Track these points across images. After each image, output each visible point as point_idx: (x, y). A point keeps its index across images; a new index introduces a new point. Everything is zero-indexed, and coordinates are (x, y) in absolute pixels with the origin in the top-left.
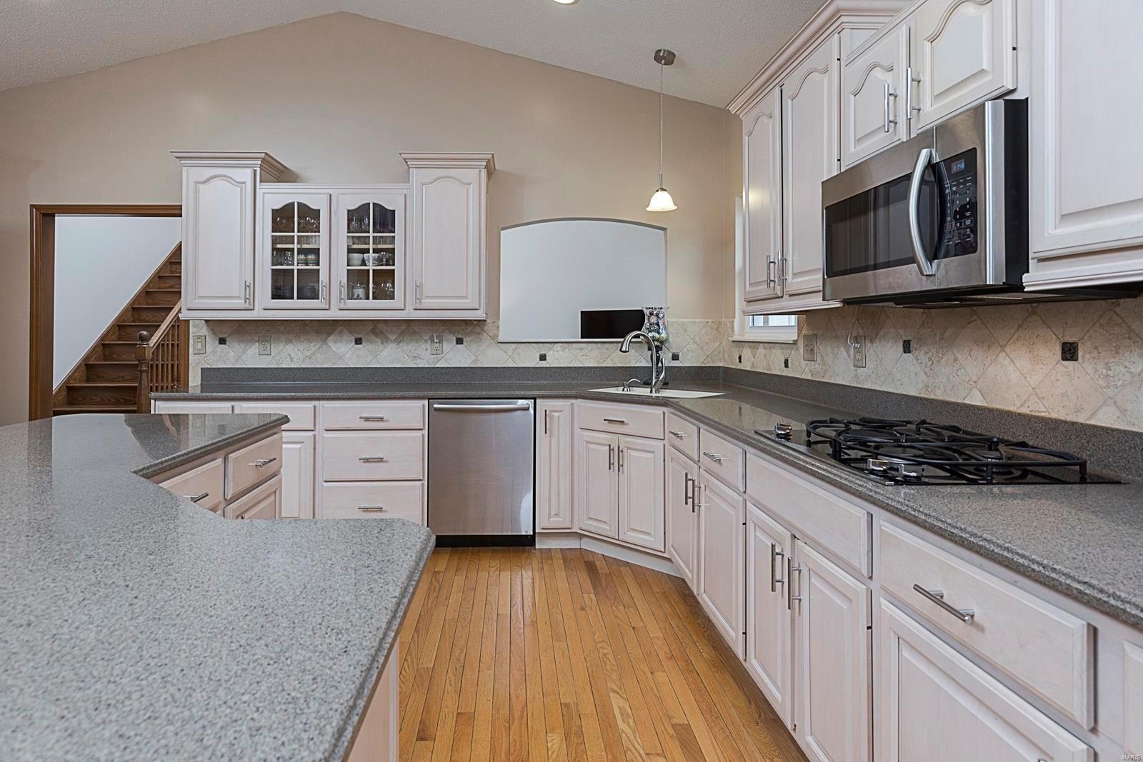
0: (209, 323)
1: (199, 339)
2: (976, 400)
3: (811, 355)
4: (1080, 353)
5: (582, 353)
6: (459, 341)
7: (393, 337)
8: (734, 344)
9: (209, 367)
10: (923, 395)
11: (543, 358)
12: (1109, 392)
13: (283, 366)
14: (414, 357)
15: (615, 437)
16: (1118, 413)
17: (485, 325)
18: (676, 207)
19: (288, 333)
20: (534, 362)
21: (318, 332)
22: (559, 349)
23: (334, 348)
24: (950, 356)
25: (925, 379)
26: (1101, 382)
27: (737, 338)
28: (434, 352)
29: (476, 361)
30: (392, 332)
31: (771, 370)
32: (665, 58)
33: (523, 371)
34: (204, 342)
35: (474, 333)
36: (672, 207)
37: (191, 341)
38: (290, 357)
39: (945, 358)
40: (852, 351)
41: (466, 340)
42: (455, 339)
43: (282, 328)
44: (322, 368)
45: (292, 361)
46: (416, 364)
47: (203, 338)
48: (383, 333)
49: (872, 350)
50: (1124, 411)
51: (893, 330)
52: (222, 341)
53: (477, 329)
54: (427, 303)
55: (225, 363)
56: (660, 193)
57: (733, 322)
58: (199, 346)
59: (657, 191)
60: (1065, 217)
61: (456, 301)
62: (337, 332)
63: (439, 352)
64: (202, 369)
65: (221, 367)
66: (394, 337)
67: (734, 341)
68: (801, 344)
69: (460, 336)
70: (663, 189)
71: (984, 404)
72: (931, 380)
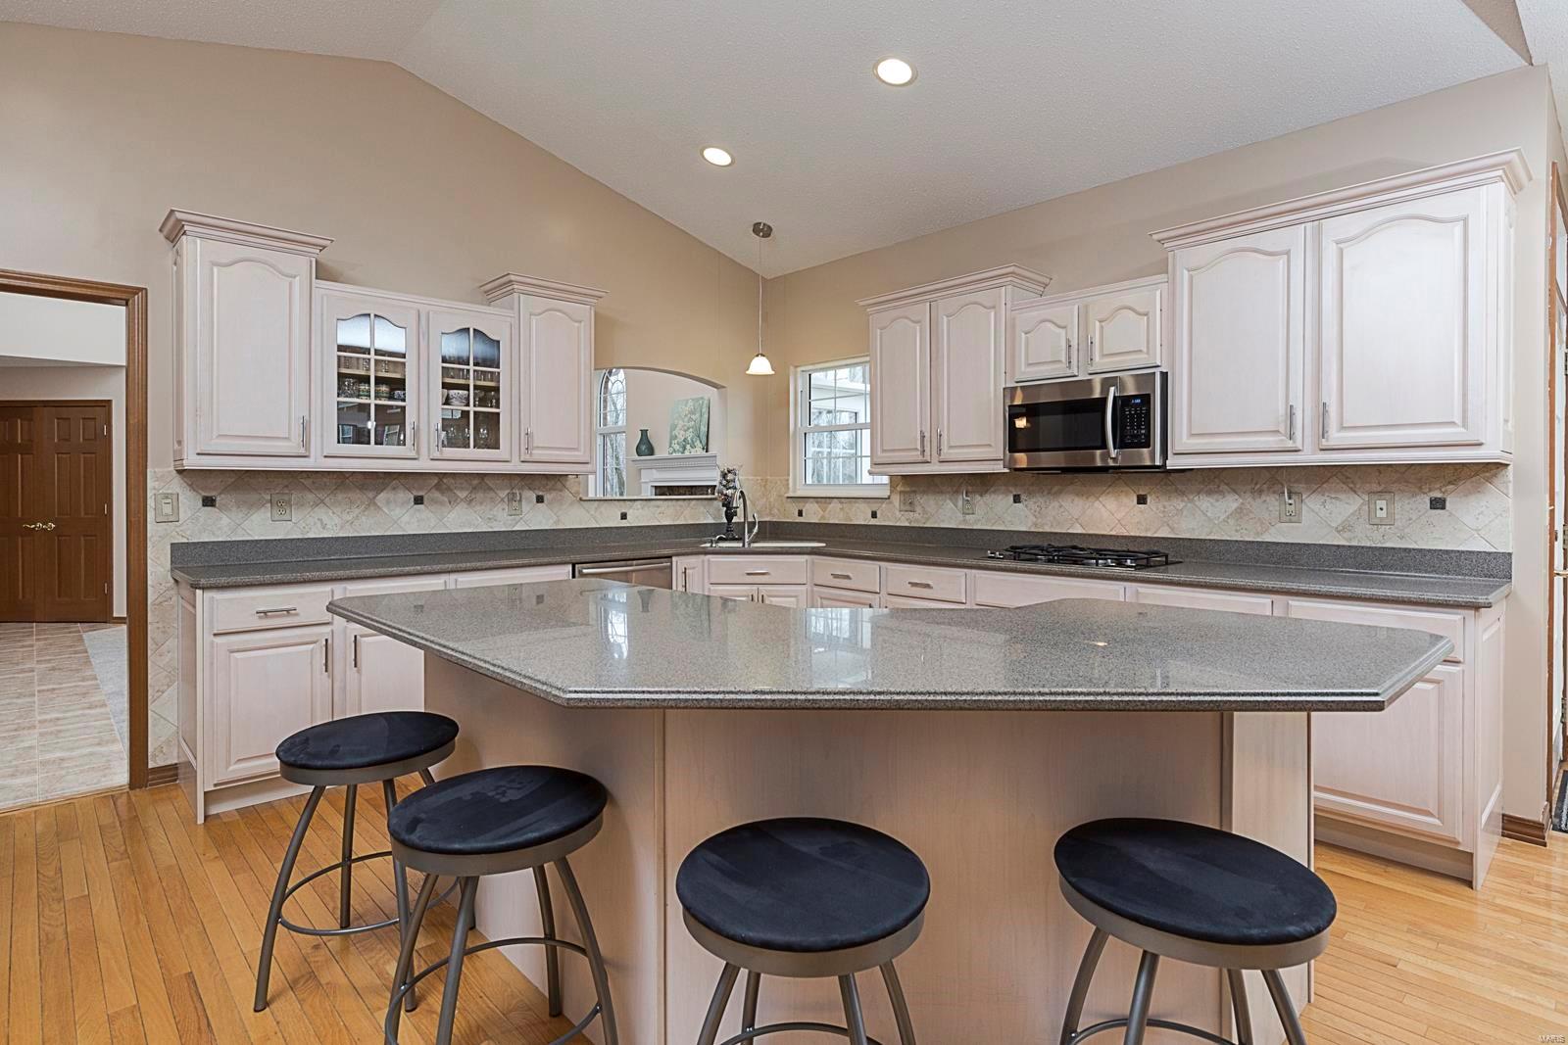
0: (185, 473)
1: (167, 498)
2: (1079, 530)
3: (910, 506)
4: (1148, 501)
5: (659, 510)
6: (540, 500)
7: (462, 494)
8: (789, 500)
9: (185, 541)
10: (1032, 530)
11: (624, 516)
12: (1165, 519)
13: (311, 535)
14: (490, 519)
15: (755, 587)
16: (1169, 530)
17: (566, 480)
18: (773, 373)
19: (317, 489)
20: (615, 522)
21: (362, 488)
22: (639, 507)
23: (385, 510)
24: (1056, 504)
25: (1035, 520)
26: (1162, 515)
27: (791, 494)
28: (514, 512)
29: (558, 522)
30: (462, 489)
31: (851, 520)
32: (762, 230)
33: (606, 531)
34: (175, 504)
35: (555, 490)
36: (770, 371)
37: (151, 502)
38: (322, 523)
39: (1053, 505)
40: (960, 503)
41: (547, 497)
42: (535, 496)
43: (308, 482)
44: (369, 537)
45: (324, 528)
46: (491, 527)
47: (175, 497)
48: (451, 490)
49: (981, 502)
50: (1172, 529)
51: (1003, 488)
52: (209, 502)
53: (559, 485)
54: (538, 454)
55: (214, 534)
56: (760, 358)
57: (788, 480)
58: (167, 509)
59: (757, 356)
60: (1193, 435)
61: (558, 452)
62: (389, 488)
63: (518, 512)
64: (172, 544)
65: (207, 540)
66: (465, 495)
67: (788, 497)
68: (896, 499)
69: (541, 493)
70: (763, 355)
71: (1084, 532)
72: (1040, 520)
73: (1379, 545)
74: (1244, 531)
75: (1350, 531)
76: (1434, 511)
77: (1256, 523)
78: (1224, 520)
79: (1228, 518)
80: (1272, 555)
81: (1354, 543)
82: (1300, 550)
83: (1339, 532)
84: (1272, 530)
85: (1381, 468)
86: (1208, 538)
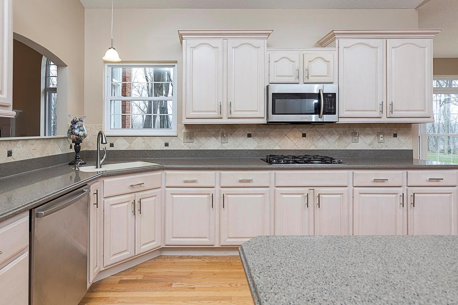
2: (278, 148)
3: (190, 140)
4: (307, 135)
5: (33, 147)
10: (257, 149)
12: (313, 143)
16: (314, 147)
22: (20, 145)
24: (268, 138)
25: (258, 144)
26: (312, 141)
31: (150, 148)
39: (266, 138)
40: (220, 138)
49: (231, 137)
50: (316, 146)
68: (181, 137)
71: (280, 149)
72: (260, 145)
73: (380, 149)
74: (340, 146)
75: (372, 145)
76: (394, 138)
77: (344, 143)
78: (334, 142)
79: (335, 141)
80: (350, 154)
81: (374, 149)
82: (359, 152)
83: (369, 145)
84: (350, 145)
85: (381, 124)
86: (328, 149)
